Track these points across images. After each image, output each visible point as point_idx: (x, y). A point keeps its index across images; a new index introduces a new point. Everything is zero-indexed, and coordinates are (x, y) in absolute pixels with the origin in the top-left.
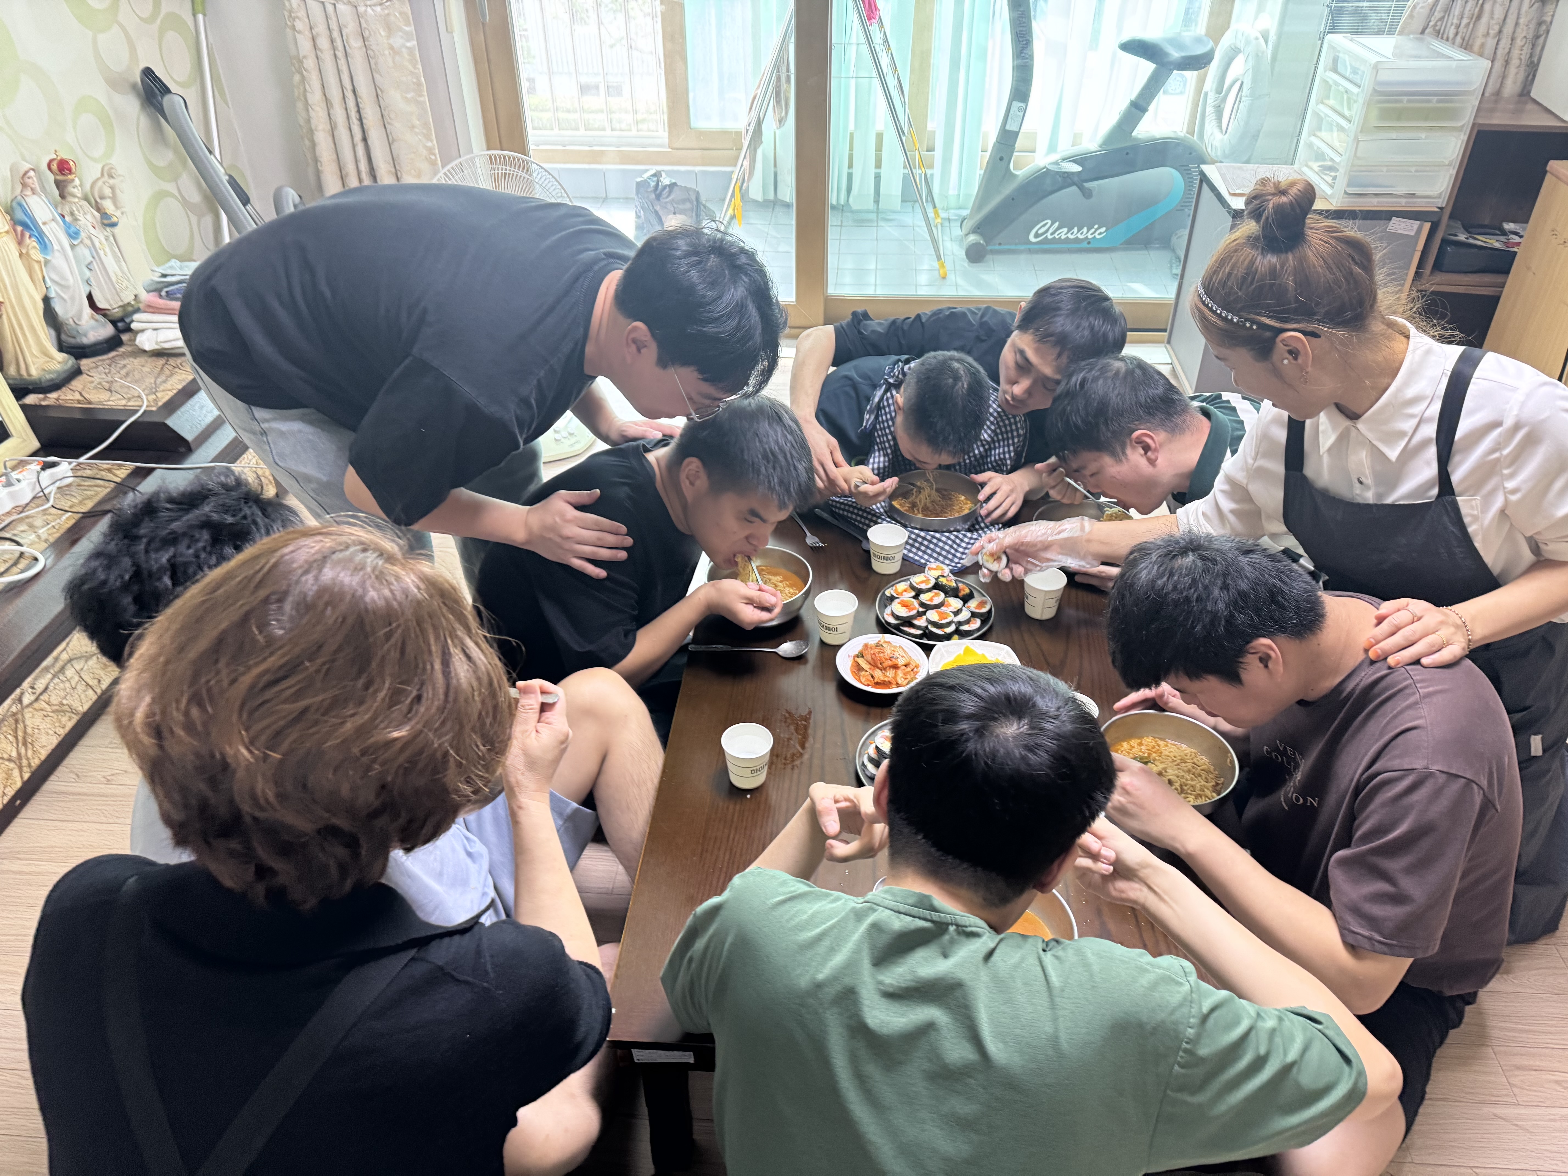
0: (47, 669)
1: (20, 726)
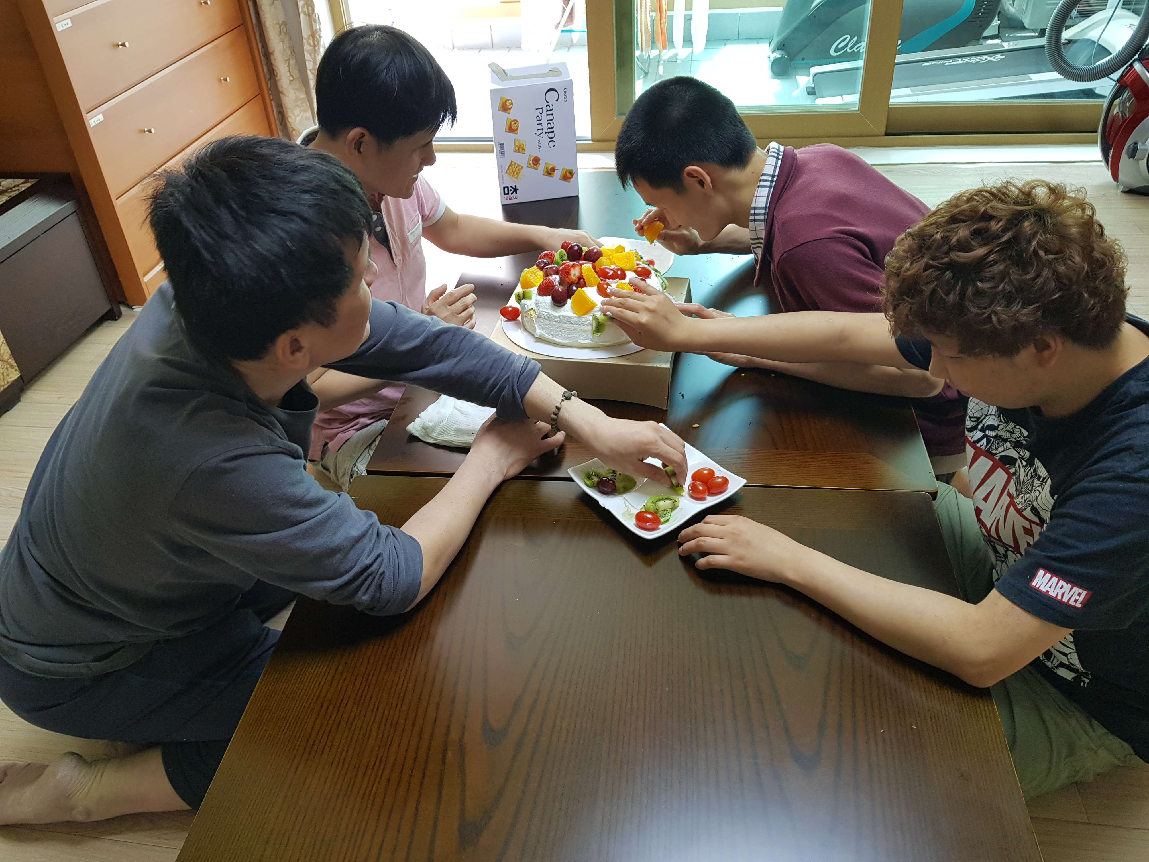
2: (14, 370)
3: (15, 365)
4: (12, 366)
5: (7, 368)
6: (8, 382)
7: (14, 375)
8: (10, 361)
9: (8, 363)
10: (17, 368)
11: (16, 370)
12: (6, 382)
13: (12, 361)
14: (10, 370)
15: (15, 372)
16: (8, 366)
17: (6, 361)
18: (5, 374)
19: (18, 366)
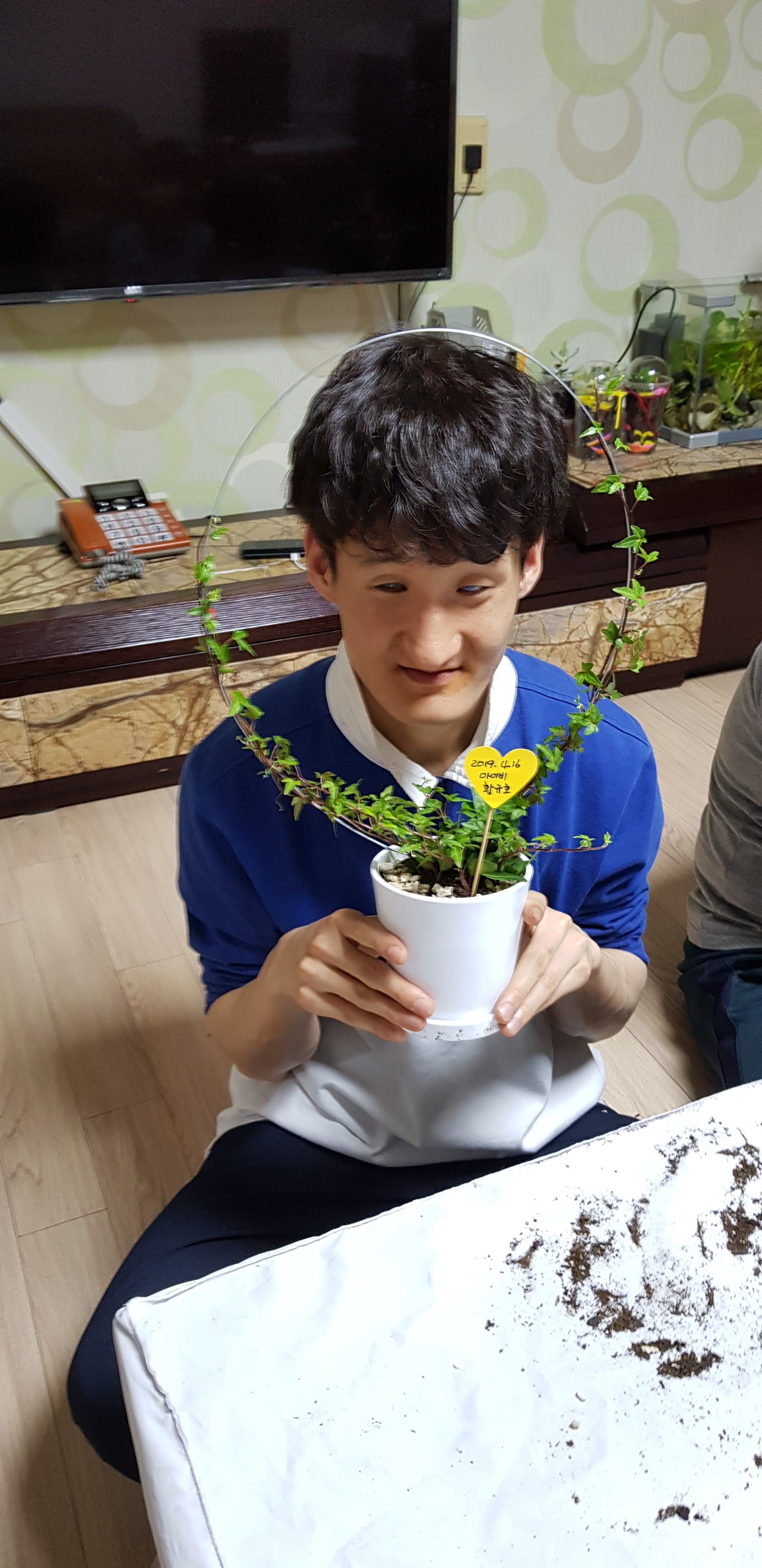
0: (262, 666)
1: (202, 701)
2: (691, 647)
3: (697, 642)
4: (692, 641)
5: (686, 641)
6: (677, 657)
7: (689, 652)
8: (694, 634)
9: (691, 637)
10: (697, 647)
11: (694, 648)
12: (674, 655)
13: (696, 637)
14: (689, 645)
15: (691, 650)
16: (689, 639)
17: (690, 633)
18: (679, 646)
19: (700, 645)
